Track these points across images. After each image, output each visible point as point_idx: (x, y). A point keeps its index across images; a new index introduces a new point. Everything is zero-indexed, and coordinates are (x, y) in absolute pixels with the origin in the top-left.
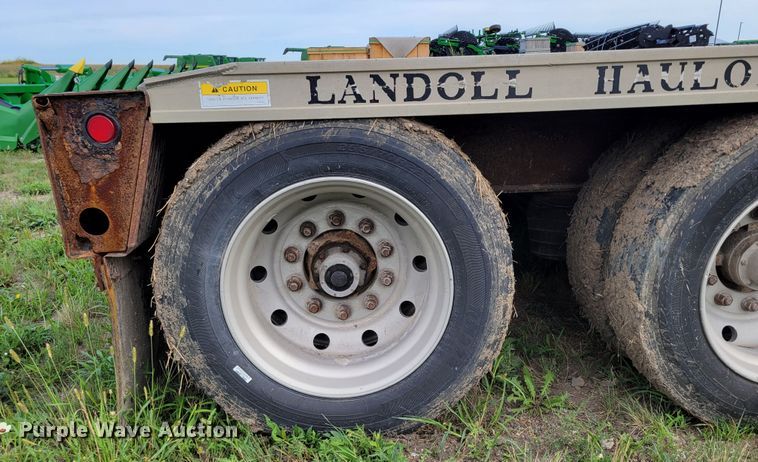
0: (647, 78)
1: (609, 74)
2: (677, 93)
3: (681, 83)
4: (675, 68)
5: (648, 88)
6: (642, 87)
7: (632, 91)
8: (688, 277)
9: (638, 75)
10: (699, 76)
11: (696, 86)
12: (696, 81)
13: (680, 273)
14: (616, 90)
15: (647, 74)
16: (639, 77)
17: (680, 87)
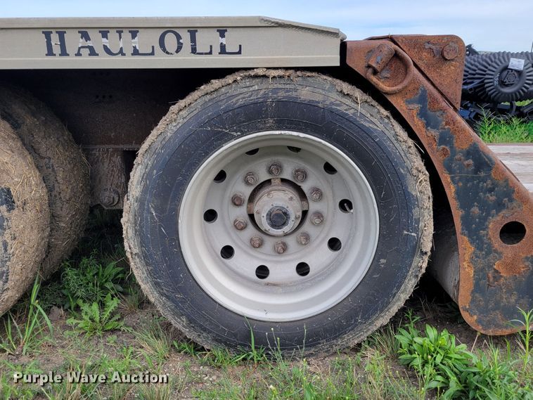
0: (89, 43)
1: (55, 39)
2: (119, 57)
3: (121, 49)
4: (113, 35)
5: (93, 52)
6: (87, 51)
7: (79, 54)
8: (161, 220)
9: (81, 40)
10: (136, 42)
11: (136, 52)
12: (135, 47)
13: (152, 217)
14: (64, 53)
15: (90, 40)
16: (82, 42)
17: (121, 52)
